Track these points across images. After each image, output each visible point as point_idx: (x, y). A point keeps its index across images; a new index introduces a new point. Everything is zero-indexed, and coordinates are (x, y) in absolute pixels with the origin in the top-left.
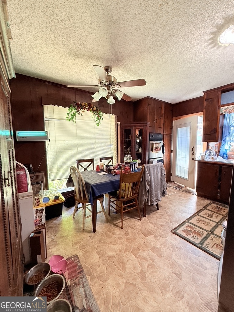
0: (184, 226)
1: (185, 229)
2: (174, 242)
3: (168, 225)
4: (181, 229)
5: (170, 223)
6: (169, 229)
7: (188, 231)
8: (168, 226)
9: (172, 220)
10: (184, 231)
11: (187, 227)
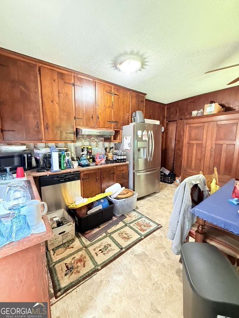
0: (148, 231)
1: (149, 228)
2: (160, 219)
3: (165, 233)
4: (152, 228)
5: (163, 236)
6: (164, 229)
7: (146, 226)
8: (164, 231)
9: (159, 240)
10: (150, 226)
11: (146, 230)
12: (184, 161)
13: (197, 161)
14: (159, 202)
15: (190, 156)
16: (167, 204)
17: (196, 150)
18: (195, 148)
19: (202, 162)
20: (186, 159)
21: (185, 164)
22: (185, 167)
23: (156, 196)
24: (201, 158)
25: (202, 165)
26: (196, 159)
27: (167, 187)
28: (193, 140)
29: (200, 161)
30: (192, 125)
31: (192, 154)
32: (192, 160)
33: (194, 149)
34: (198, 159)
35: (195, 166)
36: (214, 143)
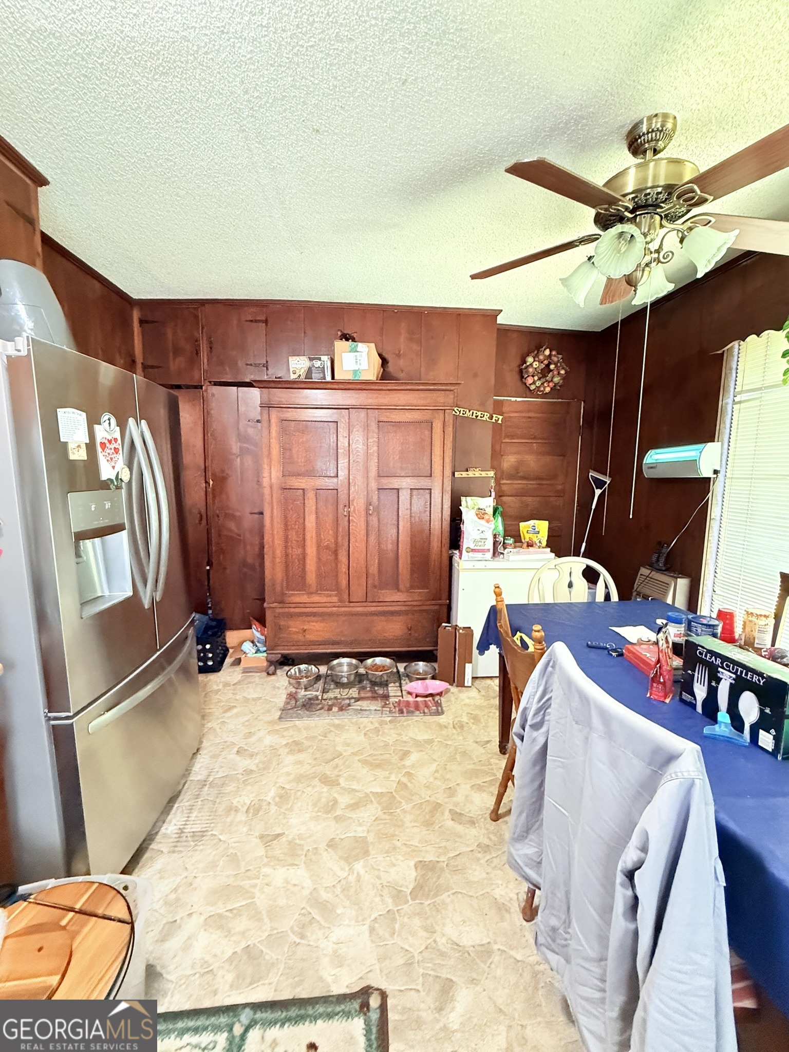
12: (273, 562)
13: (327, 556)
14: (241, 817)
15: (294, 538)
16: (284, 796)
17: (317, 513)
18: (314, 508)
19: (343, 557)
20: (279, 552)
21: (279, 575)
22: (278, 588)
23: (203, 783)
24: (336, 543)
25: (343, 568)
26: (319, 545)
27: (215, 698)
28: (299, 475)
29: (336, 553)
30: (290, 414)
31: (304, 529)
32: (304, 556)
33: (307, 509)
34: (327, 548)
35: (320, 576)
36: (373, 485)
